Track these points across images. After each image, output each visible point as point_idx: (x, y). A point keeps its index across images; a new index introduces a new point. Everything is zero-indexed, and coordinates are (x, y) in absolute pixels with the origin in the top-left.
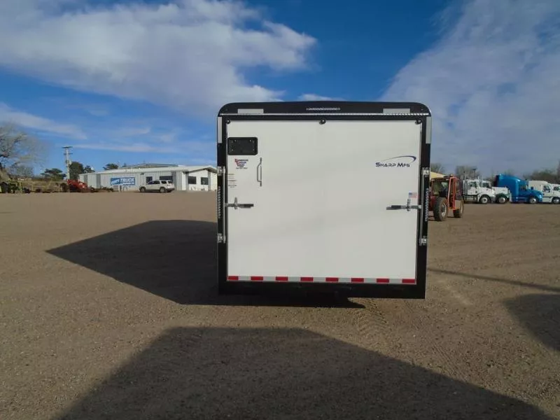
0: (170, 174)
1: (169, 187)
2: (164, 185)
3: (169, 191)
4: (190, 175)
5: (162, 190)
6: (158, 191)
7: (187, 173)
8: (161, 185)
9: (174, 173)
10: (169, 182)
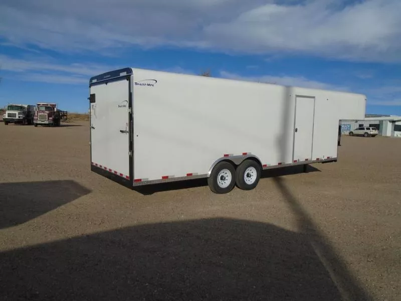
0: (377, 123)
1: (372, 133)
2: (368, 131)
3: (373, 136)
4: (397, 123)
5: (366, 135)
6: (363, 136)
7: (393, 122)
8: (366, 131)
9: (381, 122)
10: (373, 129)
